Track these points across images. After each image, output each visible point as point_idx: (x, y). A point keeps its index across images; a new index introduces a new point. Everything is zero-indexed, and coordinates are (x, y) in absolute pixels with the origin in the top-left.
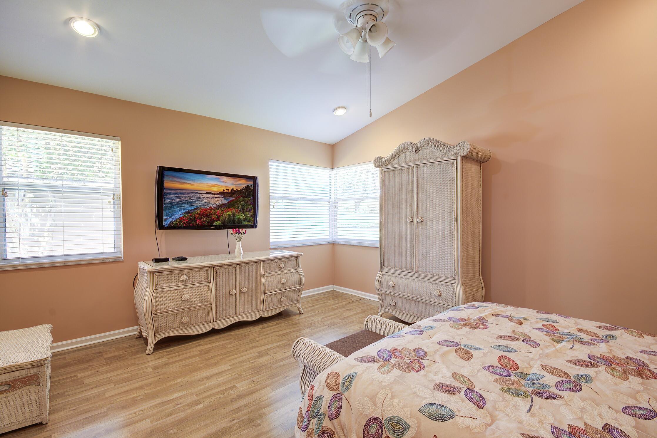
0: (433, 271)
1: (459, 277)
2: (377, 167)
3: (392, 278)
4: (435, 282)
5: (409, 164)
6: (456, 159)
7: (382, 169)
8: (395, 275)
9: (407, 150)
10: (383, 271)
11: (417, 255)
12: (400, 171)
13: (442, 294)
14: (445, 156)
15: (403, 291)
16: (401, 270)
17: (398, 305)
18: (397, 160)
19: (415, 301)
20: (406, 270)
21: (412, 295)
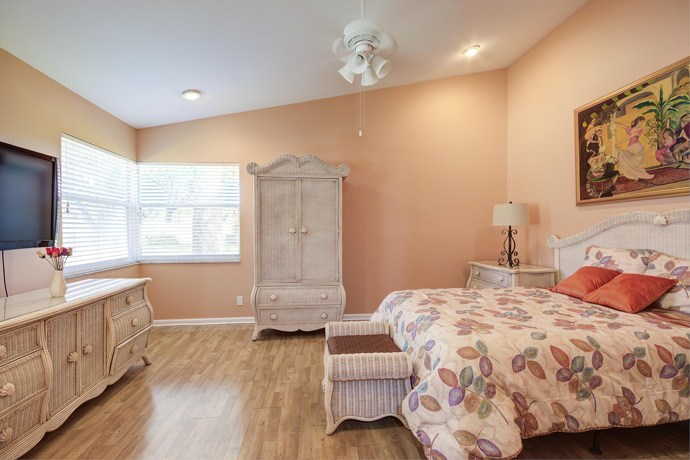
0: (318, 278)
1: (341, 280)
2: (252, 173)
3: (273, 291)
4: (320, 287)
5: (292, 176)
6: (338, 179)
7: (258, 177)
8: (276, 288)
9: (289, 162)
10: (259, 285)
11: (301, 264)
12: (281, 182)
13: (328, 296)
14: (329, 174)
15: (286, 302)
16: (283, 281)
17: (280, 317)
18: (277, 170)
19: (300, 309)
20: (288, 281)
21: (297, 304)
